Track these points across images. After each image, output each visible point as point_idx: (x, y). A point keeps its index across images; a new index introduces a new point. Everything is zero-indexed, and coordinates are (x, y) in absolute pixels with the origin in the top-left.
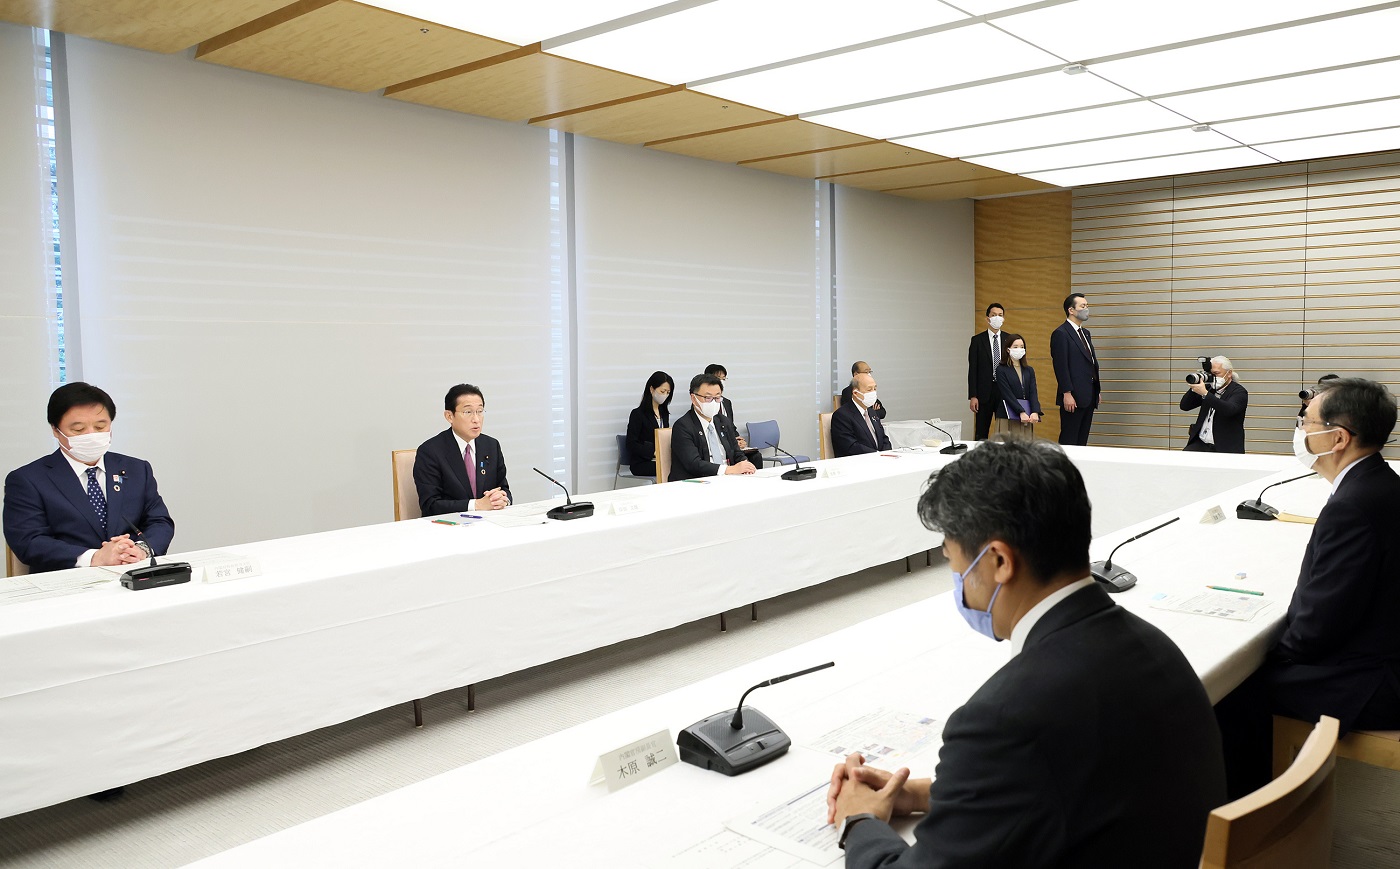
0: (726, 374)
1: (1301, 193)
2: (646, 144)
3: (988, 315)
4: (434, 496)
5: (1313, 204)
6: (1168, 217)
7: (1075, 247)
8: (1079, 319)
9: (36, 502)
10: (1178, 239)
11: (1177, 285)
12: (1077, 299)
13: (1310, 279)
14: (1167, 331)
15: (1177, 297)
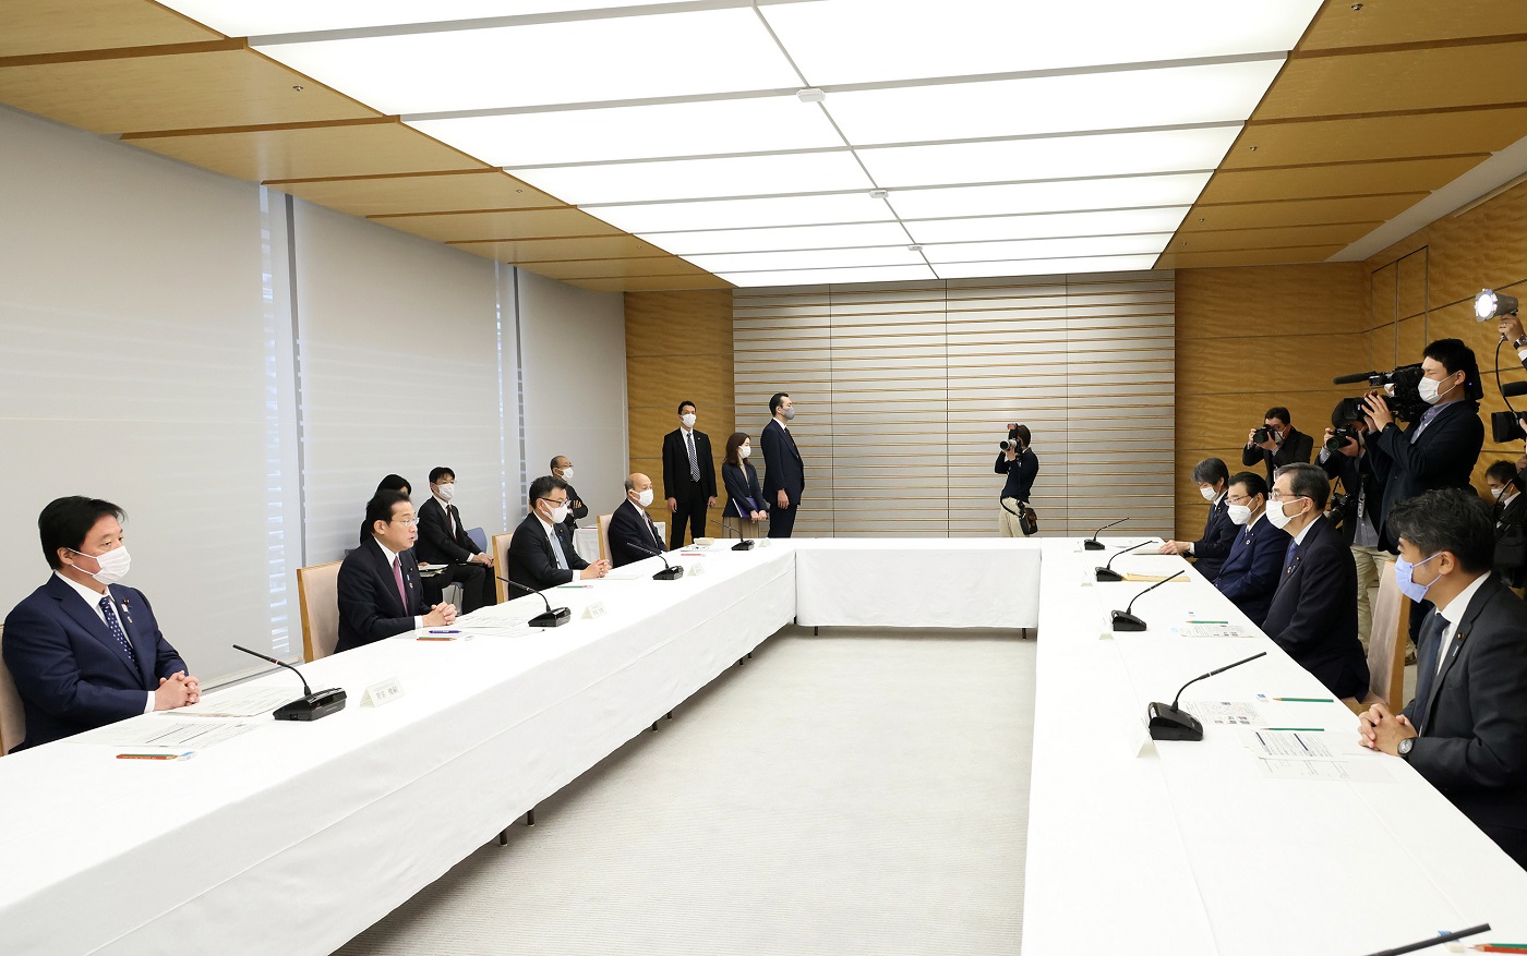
0: (454, 477)
1: (941, 306)
2: (367, 217)
3: (680, 413)
4: (372, 615)
5: (951, 317)
6: (826, 321)
7: (737, 346)
8: (786, 418)
9: (64, 641)
10: (836, 343)
11: (836, 386)
12: (783, 398)
13: (952, 383)
14: (828, 429)
15: (836, 397)
